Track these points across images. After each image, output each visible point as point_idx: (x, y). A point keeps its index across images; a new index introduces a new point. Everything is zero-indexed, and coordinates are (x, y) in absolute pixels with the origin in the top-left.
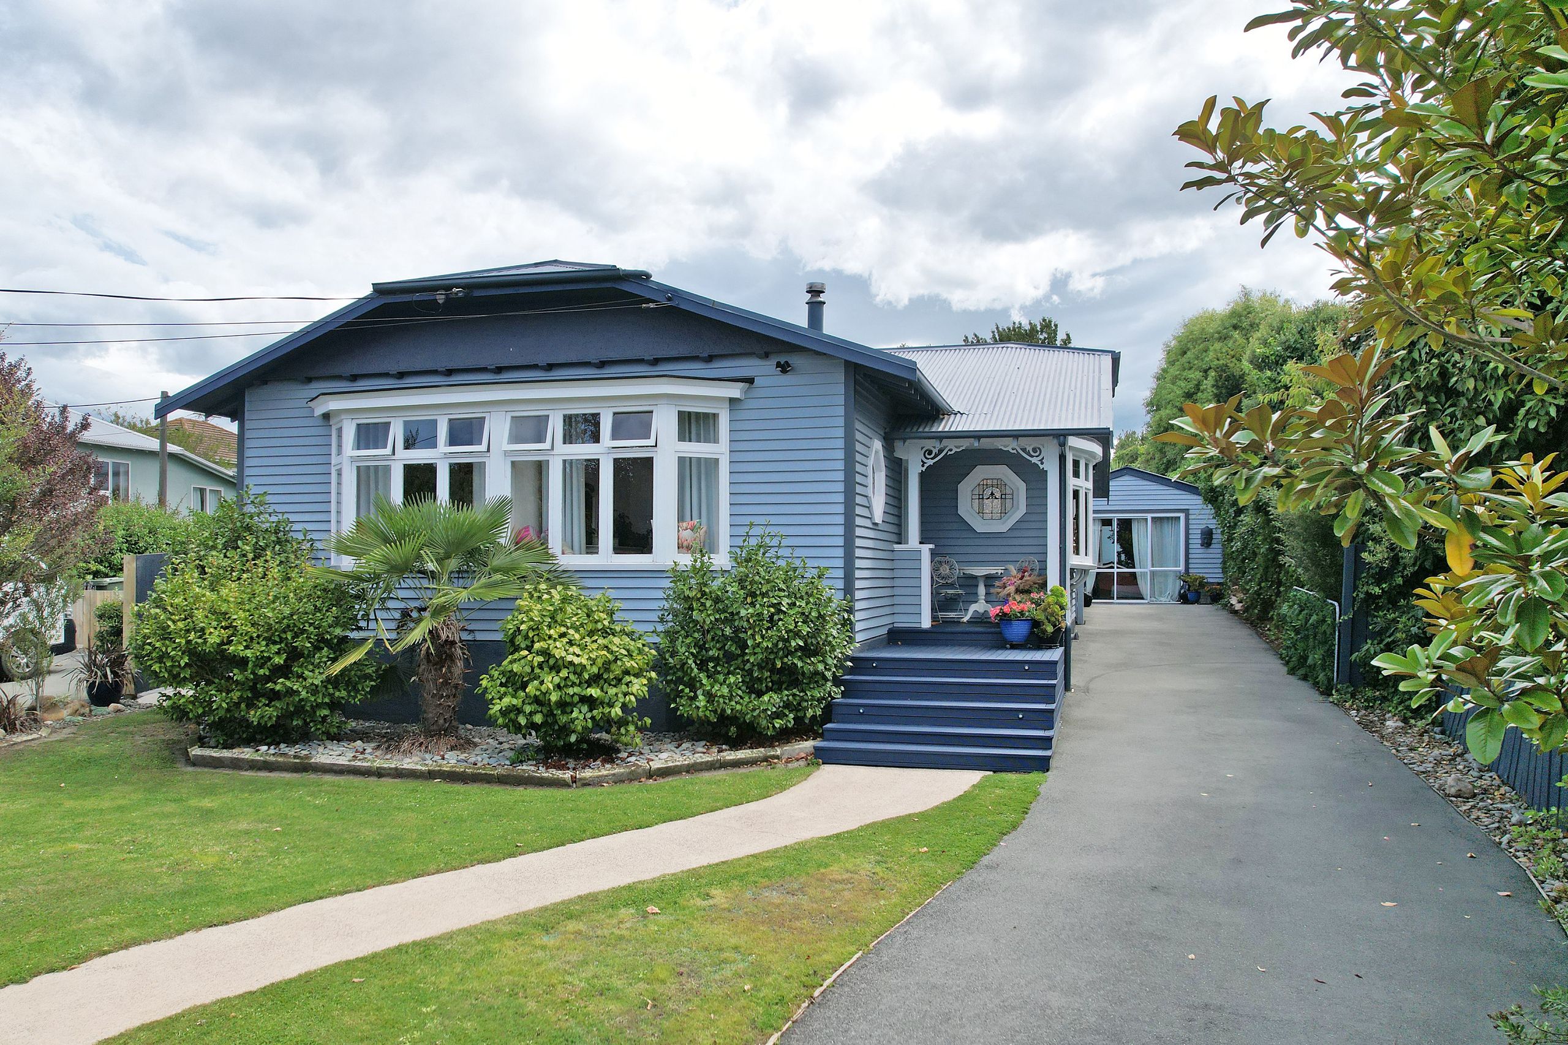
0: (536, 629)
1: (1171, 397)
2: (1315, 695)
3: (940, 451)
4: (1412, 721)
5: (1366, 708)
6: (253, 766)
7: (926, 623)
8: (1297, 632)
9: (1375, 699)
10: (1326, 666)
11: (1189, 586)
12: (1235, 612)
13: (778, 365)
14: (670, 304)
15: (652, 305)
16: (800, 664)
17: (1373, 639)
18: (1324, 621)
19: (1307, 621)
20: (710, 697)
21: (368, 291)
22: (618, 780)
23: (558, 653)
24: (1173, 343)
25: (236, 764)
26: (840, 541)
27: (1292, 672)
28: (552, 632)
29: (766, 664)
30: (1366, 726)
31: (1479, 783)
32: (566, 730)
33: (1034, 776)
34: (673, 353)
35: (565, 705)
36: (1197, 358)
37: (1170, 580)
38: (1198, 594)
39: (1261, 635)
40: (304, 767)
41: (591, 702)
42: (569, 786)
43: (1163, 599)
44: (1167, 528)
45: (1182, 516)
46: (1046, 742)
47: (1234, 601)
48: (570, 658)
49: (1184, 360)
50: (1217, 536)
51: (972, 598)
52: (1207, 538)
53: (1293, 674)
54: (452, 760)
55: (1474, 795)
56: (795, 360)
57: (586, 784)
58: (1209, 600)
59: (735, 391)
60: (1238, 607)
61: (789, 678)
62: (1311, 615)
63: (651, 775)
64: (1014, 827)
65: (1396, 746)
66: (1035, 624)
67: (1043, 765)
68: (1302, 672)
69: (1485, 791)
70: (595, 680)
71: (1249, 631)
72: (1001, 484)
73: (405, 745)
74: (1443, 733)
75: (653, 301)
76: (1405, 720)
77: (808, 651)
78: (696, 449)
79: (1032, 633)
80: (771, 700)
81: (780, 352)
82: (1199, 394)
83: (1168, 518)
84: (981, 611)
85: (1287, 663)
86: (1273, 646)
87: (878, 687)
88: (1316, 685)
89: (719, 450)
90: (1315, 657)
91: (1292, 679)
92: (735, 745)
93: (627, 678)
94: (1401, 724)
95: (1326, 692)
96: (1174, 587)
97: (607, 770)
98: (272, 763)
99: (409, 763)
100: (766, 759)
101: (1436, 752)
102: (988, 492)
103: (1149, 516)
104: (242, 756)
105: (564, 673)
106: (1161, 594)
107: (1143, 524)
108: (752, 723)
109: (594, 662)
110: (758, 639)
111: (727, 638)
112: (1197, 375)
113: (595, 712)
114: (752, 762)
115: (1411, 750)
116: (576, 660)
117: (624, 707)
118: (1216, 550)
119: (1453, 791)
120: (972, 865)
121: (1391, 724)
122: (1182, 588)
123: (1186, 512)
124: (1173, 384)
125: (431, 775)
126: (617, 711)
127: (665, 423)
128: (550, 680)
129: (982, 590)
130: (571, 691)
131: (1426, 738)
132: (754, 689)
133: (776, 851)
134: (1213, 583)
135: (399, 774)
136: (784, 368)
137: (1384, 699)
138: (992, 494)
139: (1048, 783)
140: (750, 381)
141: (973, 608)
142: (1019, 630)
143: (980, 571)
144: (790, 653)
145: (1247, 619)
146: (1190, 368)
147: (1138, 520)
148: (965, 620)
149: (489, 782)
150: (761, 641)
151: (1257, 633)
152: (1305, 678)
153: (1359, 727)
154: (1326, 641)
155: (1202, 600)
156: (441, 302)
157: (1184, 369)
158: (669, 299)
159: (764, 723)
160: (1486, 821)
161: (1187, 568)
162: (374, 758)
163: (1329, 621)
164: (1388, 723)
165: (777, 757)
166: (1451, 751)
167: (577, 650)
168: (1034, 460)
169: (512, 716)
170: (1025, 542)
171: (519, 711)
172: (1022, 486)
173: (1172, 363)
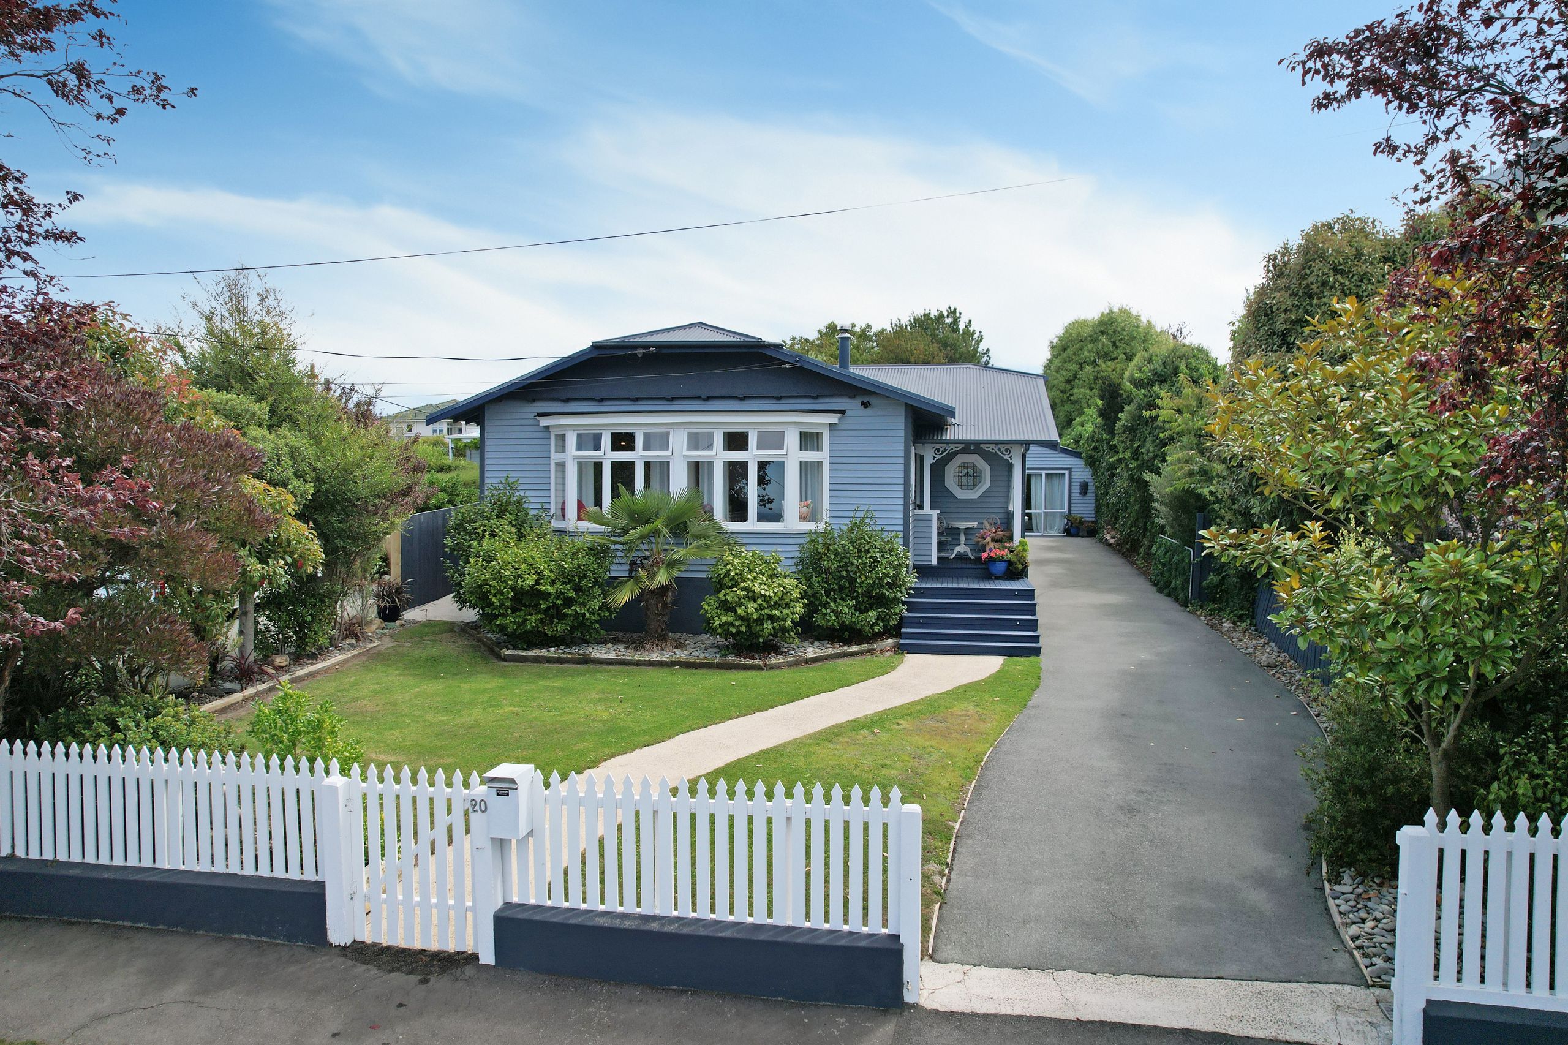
0: (740, 574)
1: (1055, 382)
2: (1176, 606)
3: (945, 450)
4: (1239, 624)
5: (1210, 615)
6: (549, 660)
7: (935, 562)
8: (1164, 565)
9: (1215, 610)
10: (1184, 588)
11: (1072, 524)
12: (1110, 545)
13: (863, 403)
14: (798, 365)
15: (788, 366)
16: (887, 593)
17: (1213, 572)
18: (1183, 560)
19: (1171, 560)
20: (837, 614)
21: (589, 345)
22: (790, 665)
23: (757, 589)
24: (1055, 341)
25: (537, 660)
26: (901, 515)
27: (1160, 591)
28: (749, 576)
29: (868, 593)
30: (1212, 626)
31: (1278, 659)
32: (757, 635)
33: (1032, 659)
34: (794, 394)
35: (760, 621)
36: (1075, 354)
37: (1058, 521)
38: (1078, 528)
39: (1133, 564)
40: (586, 661)
41: (772, 618)
42: (763, 669)
43: (1053, 533)
44: (1056, 482)
45: (1067, 473)
46: (1036, 639)
47: (1108, 537)
48: (763, 592)
49: (1065, 355)
50: (1091, 488)
51: (955, 542)
52: (1084, 489)
53: (1161, 592)
54: (681, 655)
55: (1276, 666)
56: (873, 400)
57: (773, 667)
58: (1086, 534)
59: (834, 419)
60: (1112, 541)
61: (880, 601)
62: (1173, 556)
63: (808, 661)
64: (1038, 686)
65: (1231, 638)
66: (1010, 563)
67: (1036, 652)
68: (1166, 591)
69: (1282, 663)
70: (776, 605)
71: (1123, 560)
72: (974, 467)
73: (648, 646)
74: (1256, 630)
75: (788, 363)
76: (1234, 623)
77: (891, 586)
78: (811, 456)
79: (1008, 569)
80: (872, 614)
81: (864, 394)
82: (1076, 381)
83: (1056, 474)
84: (962, 551)
85: (1155, 585)
86: (1144, 573)
87: (927, 606)
88: (1177, 600)
89: (823, 456)
90: (1176, 583)
91: (1160, 596)
92: (848, 642)
93: (792, 604)
94: (1231, 625)
95: (1185, 605)
96: (1060, 524)
97: (781, 659)
98: (564, 658)
99: (655, 656)
100: (869, 651)
101: (1254, 642)
102: (964, 472)
103: (1044, 473)
104: (541, 654)
105: (760, 601)
106: (1051, 529)
107: (1038, 478)
108: (860, 629)
109: (775, 593)
110: (863, 578)
111: (843, 577)
112: (1074, 367)
113: (775, 624)
114: (861, 653)
115: (1241, 640)
116: (767, 593)
117: (792, 621)
118: (1091, 497)
119: (1265, 664)
120: (1025, 706)
121: (1226, 625)
122: (1066, 525)
123: (1070, 470)
124: (1057, 372)
125: (672, 664)
126: (789, 623)
127: (792, 440)
128: (752, 607)
129: (962, 538)
130: (763, 612)
131: (1247, 634)
132: (860, 609)
133: (919, 701)
134: (1089, 522)
135: (651, 664)
136: (866, 405)
137: (1220, 609)
138: (968, 473)
139: (1043, 660)
140: (843, 412)
141: (957, 549)
142: (1000, 567)
143: (963, 525)
144: (882, 586)
145: (1119, 551)
146: (1069, 361)
147: (1035, 475)
148: (952, 557)
149: (710, 668)
150: (864, 581)
151: (1128, 561)
152: (1169, 595)
153: (1208, 627)
154: (1184, 573)
155: (1081, 534)
156: (640, 356)
157: (1065, 362)
158: (797, 362)
159: (867, 629)
160: (1283, 679)
161: (1070, 510)
162: (629, 655)
163: (1187, 561)
164: (1224, 625)
165: (875, 650)
166: (1262, 641)
167: (766, 588)
168: (1006, 457)
169: (726, 627)
170: (993, 505)
171: (732, 624)
172: (988, 468)
173: (1055, 356)
